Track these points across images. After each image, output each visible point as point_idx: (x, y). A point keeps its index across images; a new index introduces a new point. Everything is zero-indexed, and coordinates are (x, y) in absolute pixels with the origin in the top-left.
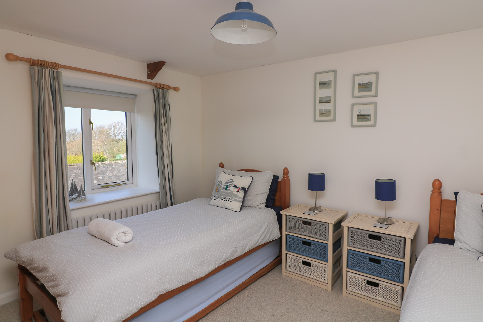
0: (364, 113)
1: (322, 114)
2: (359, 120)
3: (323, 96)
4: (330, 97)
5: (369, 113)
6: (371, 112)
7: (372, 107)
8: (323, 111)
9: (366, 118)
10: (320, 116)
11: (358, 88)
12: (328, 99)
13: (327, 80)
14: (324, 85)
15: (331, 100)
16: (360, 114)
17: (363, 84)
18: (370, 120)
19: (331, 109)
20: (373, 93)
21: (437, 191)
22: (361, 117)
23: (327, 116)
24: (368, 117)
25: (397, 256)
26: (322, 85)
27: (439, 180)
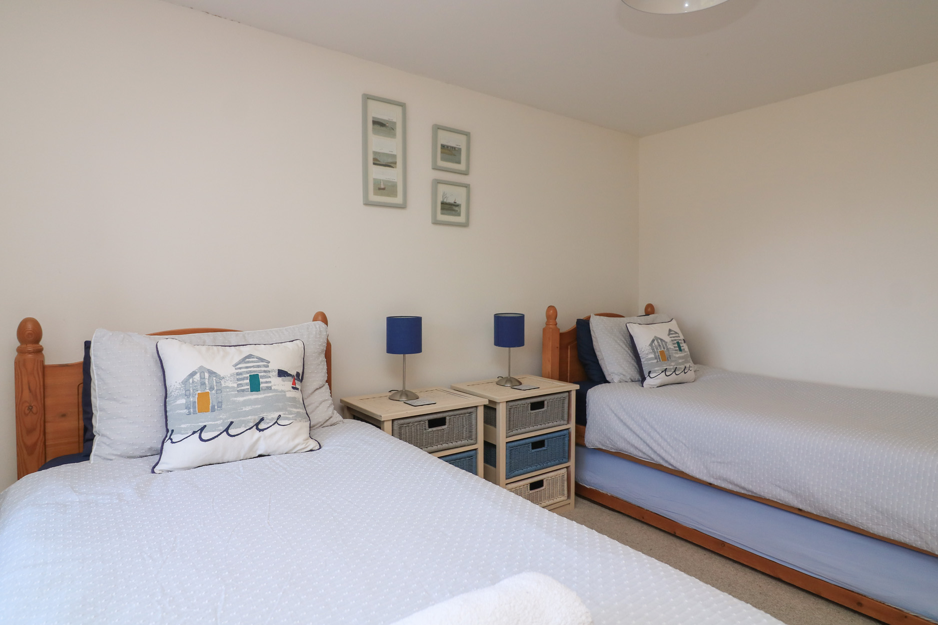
0: (451, 200)
1: (380, 189)
2: (445, 211)
3: (380, 151)
4: (394, 156)
5: (458, 202)
6: (461, 201)
7: (463, 191)
8: (382, 184)
9: (454, 210)
10: (375, 194)
11: (442, 152)
12: (390, 160)
13: (387, 119)
14: (382, 128)
15: (395, 163)
16: (445, 201)
17: (448, 147)
18: (459, 215)
19: (396, 182)
20: (462, 167)
21: (552, 322)
22: (449, 207)
23: (388, 195)
24: (456, 208)
25: (562, 422)
26: (377, 127)
27: (553, 307)
